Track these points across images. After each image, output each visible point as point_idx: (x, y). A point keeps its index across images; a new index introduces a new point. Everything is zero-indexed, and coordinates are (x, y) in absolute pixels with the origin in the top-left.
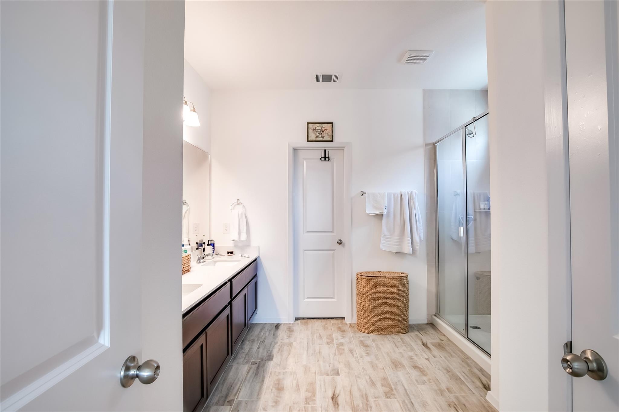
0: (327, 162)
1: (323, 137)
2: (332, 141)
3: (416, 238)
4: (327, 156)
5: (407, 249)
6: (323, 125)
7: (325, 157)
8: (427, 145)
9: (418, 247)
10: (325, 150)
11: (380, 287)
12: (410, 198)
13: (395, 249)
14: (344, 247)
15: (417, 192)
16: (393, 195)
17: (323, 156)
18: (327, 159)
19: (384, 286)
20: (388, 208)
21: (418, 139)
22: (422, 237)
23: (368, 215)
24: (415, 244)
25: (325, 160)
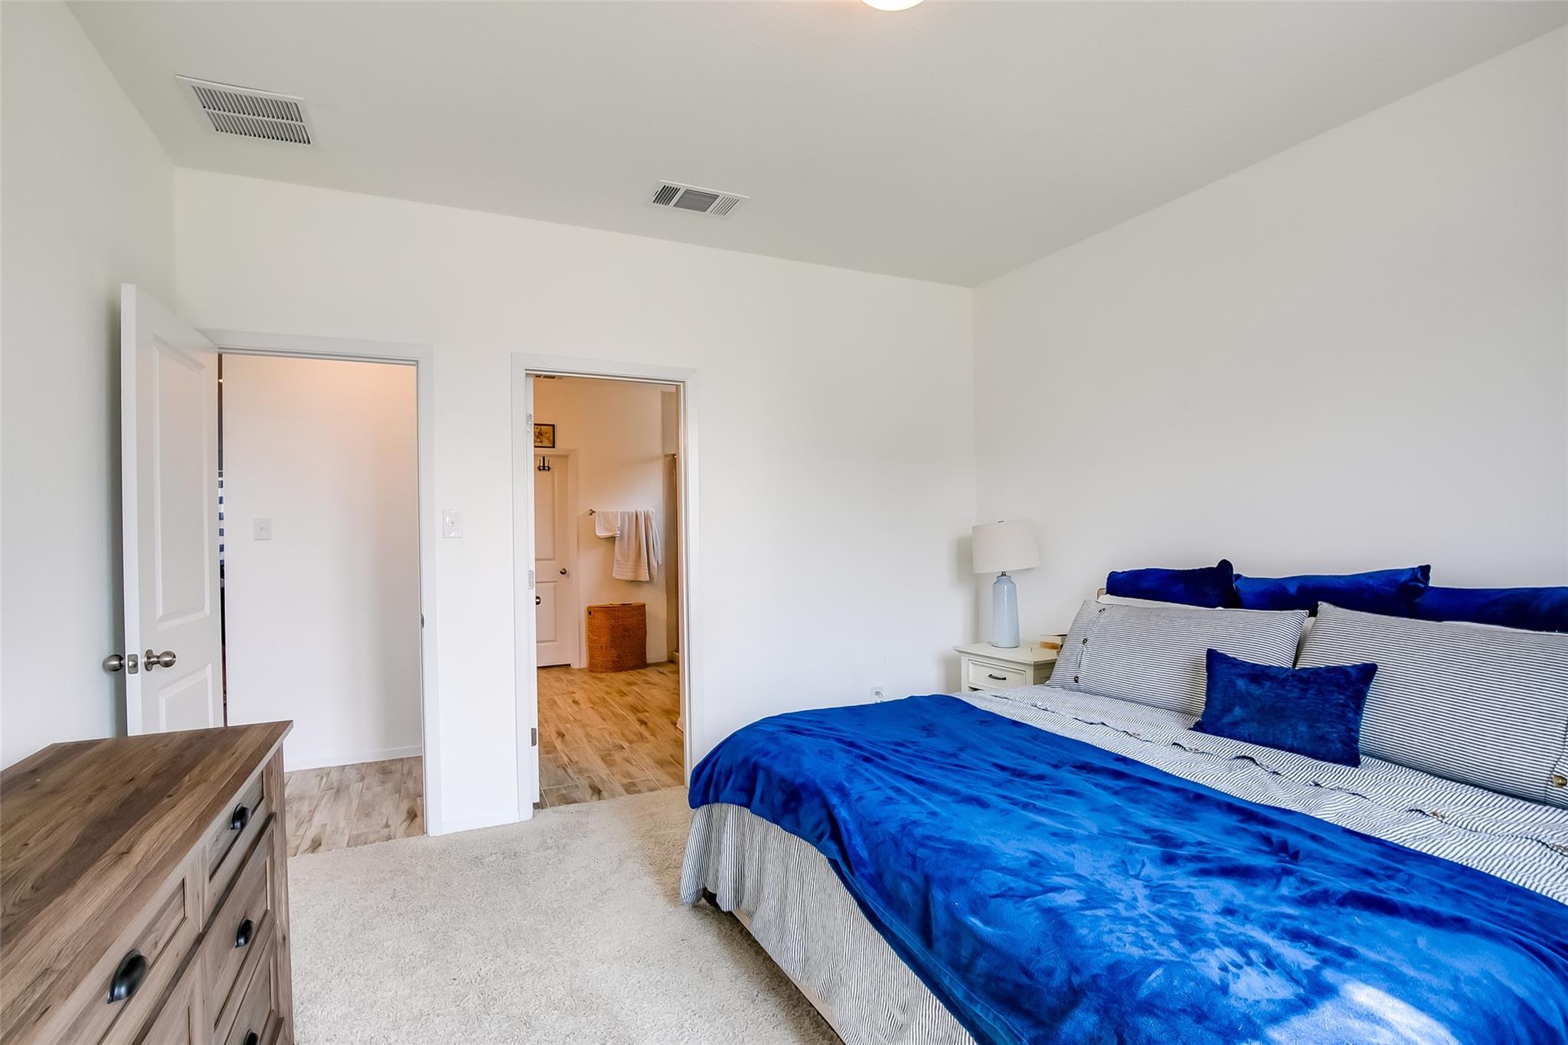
0: (546, 473)
1: (542, 442)
2: (554, 447)
3: (654, 563)
4: (546, 465)
5: (645, 577)
6: (542, 427)
7: (544, 466)
8: (666, 456)
9: (655, 573)
10: (544, 458)
11: (619, 618)
12: (647, 517)
13: (629, 577)
14: (568, 577)
15: (654, 511)
16: (629, 516)
17: (542, 465)
18: (547, 468)
19: (622, 617)
20: (622, 530)
21: (656, 448)
22: (660, 562)
23: (598, 537)
24: (652, 570)
25: (544, 469)
